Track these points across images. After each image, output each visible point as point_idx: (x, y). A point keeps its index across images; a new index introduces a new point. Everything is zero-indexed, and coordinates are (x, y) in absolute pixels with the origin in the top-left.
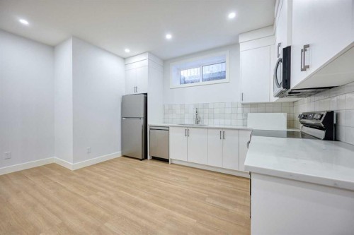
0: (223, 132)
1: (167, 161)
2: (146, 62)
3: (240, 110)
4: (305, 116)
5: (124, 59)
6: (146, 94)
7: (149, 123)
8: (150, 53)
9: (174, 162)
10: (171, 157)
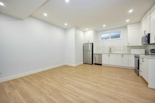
0: (122, 55)
1: (101, 65)
2: (93, 33)
3: (126, 48)
4: (152, 50)
5: (84, 32)
6: (93, 43)
7: (94, 52)
8: (94, 30)
9: (103, 65)
10: (102, 63)
